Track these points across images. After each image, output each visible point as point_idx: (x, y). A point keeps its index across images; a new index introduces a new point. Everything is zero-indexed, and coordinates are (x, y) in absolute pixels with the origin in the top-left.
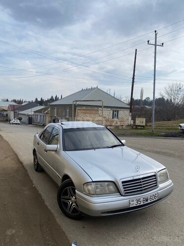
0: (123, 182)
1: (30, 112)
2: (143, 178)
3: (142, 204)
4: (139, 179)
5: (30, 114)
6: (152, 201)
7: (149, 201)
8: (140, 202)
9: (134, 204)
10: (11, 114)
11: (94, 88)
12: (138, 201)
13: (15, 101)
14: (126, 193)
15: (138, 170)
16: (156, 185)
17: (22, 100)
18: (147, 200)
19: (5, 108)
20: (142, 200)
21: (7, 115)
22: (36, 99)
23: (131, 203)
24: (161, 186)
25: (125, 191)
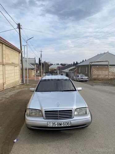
0: (45, 111)
3: (57, 126)
4: (57, 111)
5: (67, 71)
6: (65, 126)
7: (62, 126)
8: (55, 125)
9: (51, 125)
11: (106, 53)
12: (54, 124)
13: (62, 64)
14: (46, 118)
15: (58, 105)
16: (71, 117)
17: (66, 64)
18: (61, 125)
19: (56, 69)
20: (56, 123)
21: (57, 72)
22: (74, 63)
23: (49, 124)
24: (75, 118)
25: (46, 116)
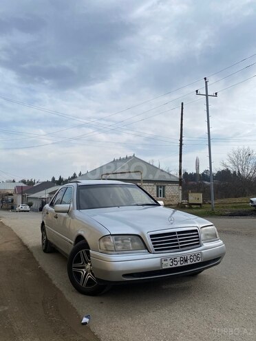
0: (151, 236)
1: (44, 194)
2: (179, 233)
3: (179, 265)
4: (174, 233)
5: (44, 197)
6: (194, 262)
7: (189, 263)
8: (176, 263)
9: (168, 265)
10: (19, 199)
11: (130, 157)
12: (173, 260)
13: (24, 182)
14: (156, 250)
15: (172, 222)
16: (198, 244)
17: (33, 180)
18: (186, 261)
19: (10, 192)
20: (178, 259)
21: (12, 201)
22: (53, 179)
23: (164, 263)
24: (206, 245)
25: (154, 247)
